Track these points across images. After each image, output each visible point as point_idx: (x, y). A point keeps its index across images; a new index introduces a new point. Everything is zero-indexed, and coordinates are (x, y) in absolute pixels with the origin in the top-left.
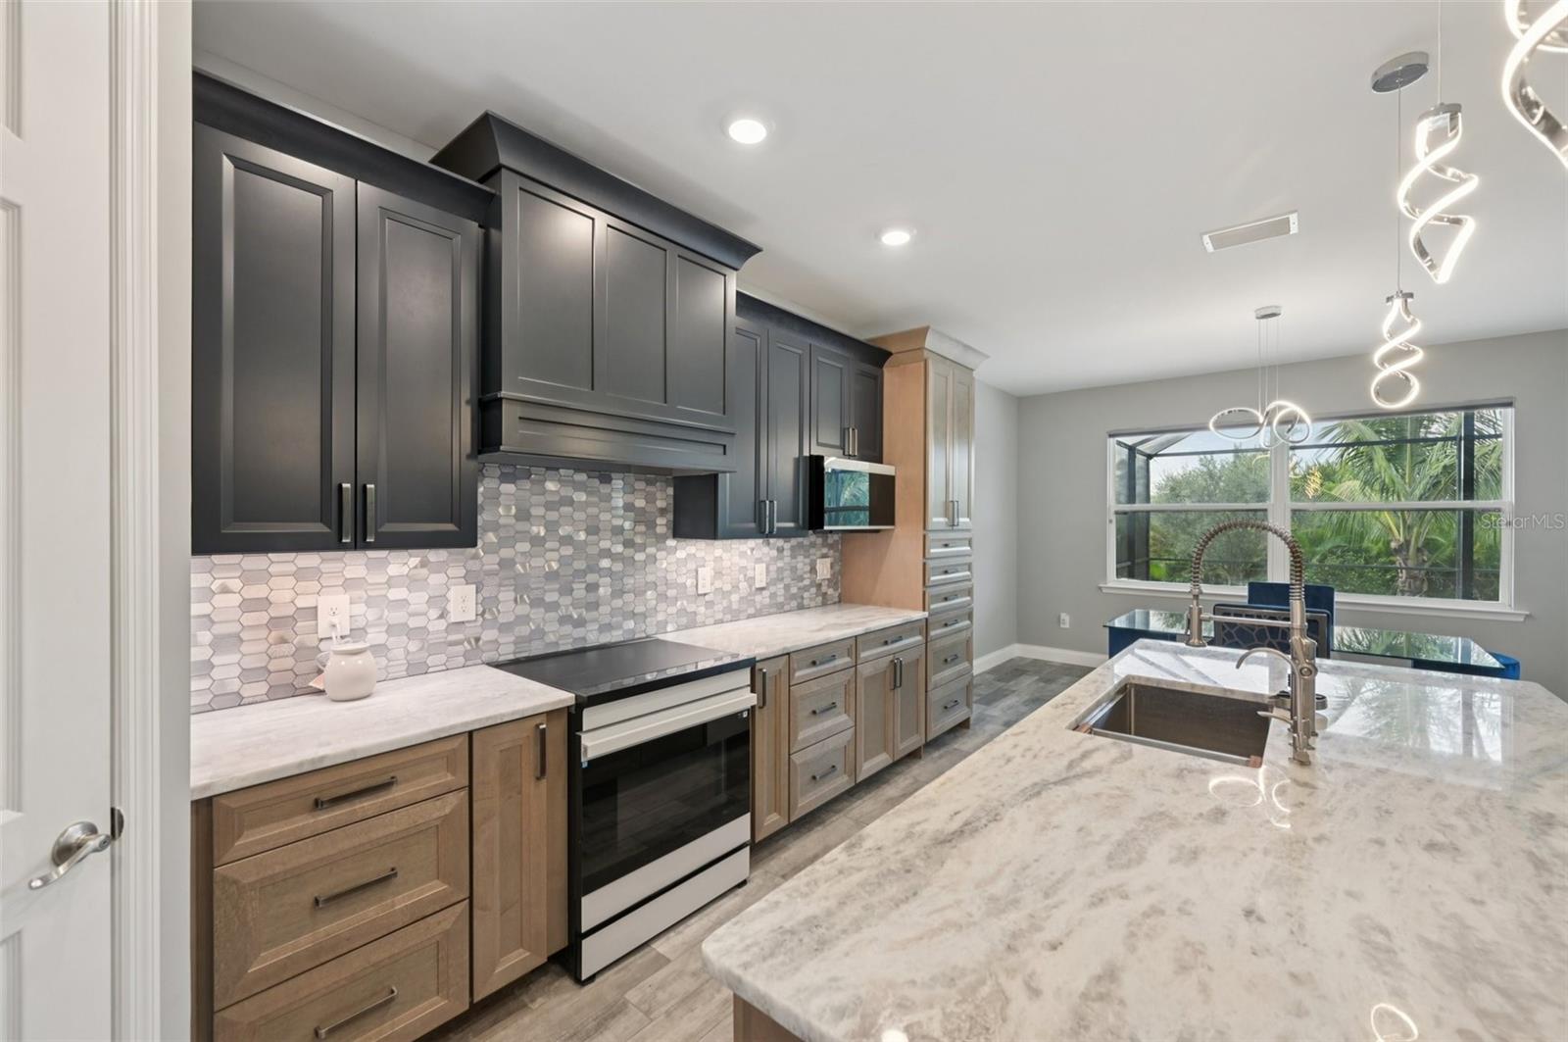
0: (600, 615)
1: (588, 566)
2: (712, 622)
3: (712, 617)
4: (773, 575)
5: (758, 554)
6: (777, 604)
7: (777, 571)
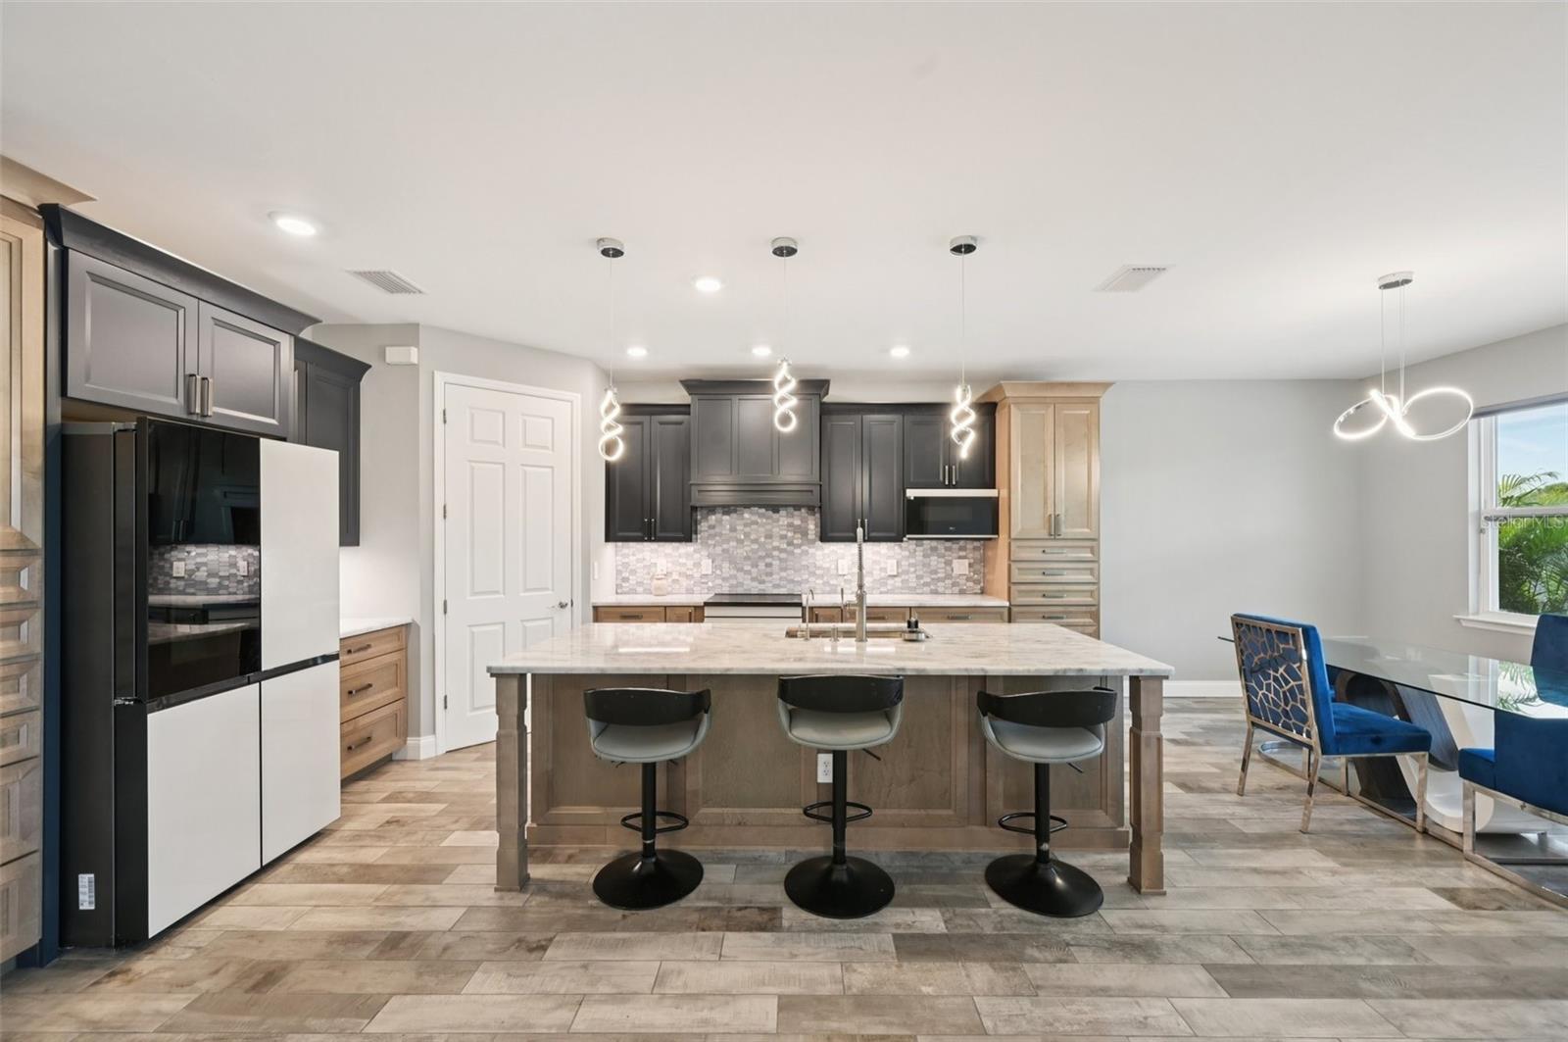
0: (773, 579)
1: (767, 554)
4: (904, 568)
5: (891, 553)
6: (909, 588)
7: (910, 565)
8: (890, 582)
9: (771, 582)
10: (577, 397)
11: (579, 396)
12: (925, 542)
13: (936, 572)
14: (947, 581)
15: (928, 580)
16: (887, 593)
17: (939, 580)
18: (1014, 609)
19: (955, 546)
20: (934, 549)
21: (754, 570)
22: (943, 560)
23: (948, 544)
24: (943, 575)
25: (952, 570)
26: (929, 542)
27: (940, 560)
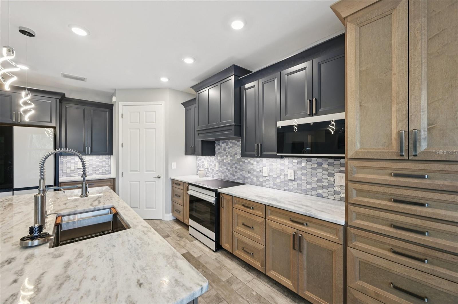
0: (238, 175)
1: (235, 162)
2: (269, 187)
3: (269, 185)
4: (299, 176)
5: (291, 165)
6: (302, 190)
7: (302, 174)
8: (290, 184)
9: (237, 176)
10: (163, 103)
11: (164, 102)
12: (313, 159)
13: (321, 181)
14: (330, 189)
15: (315, 186)
16: (288, 190)
17: (323, 187)
18: (350, 230)
19: (337, 162)
20: (320, 164)
21: (231, 170)
22: (326, 173)
23: (331, 161)
24: (327, 184)
25: (334, 181)
26: (316, 159)
27: (324, 172)
